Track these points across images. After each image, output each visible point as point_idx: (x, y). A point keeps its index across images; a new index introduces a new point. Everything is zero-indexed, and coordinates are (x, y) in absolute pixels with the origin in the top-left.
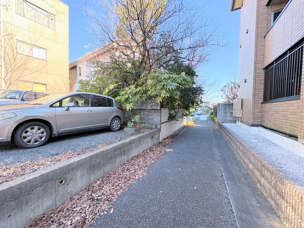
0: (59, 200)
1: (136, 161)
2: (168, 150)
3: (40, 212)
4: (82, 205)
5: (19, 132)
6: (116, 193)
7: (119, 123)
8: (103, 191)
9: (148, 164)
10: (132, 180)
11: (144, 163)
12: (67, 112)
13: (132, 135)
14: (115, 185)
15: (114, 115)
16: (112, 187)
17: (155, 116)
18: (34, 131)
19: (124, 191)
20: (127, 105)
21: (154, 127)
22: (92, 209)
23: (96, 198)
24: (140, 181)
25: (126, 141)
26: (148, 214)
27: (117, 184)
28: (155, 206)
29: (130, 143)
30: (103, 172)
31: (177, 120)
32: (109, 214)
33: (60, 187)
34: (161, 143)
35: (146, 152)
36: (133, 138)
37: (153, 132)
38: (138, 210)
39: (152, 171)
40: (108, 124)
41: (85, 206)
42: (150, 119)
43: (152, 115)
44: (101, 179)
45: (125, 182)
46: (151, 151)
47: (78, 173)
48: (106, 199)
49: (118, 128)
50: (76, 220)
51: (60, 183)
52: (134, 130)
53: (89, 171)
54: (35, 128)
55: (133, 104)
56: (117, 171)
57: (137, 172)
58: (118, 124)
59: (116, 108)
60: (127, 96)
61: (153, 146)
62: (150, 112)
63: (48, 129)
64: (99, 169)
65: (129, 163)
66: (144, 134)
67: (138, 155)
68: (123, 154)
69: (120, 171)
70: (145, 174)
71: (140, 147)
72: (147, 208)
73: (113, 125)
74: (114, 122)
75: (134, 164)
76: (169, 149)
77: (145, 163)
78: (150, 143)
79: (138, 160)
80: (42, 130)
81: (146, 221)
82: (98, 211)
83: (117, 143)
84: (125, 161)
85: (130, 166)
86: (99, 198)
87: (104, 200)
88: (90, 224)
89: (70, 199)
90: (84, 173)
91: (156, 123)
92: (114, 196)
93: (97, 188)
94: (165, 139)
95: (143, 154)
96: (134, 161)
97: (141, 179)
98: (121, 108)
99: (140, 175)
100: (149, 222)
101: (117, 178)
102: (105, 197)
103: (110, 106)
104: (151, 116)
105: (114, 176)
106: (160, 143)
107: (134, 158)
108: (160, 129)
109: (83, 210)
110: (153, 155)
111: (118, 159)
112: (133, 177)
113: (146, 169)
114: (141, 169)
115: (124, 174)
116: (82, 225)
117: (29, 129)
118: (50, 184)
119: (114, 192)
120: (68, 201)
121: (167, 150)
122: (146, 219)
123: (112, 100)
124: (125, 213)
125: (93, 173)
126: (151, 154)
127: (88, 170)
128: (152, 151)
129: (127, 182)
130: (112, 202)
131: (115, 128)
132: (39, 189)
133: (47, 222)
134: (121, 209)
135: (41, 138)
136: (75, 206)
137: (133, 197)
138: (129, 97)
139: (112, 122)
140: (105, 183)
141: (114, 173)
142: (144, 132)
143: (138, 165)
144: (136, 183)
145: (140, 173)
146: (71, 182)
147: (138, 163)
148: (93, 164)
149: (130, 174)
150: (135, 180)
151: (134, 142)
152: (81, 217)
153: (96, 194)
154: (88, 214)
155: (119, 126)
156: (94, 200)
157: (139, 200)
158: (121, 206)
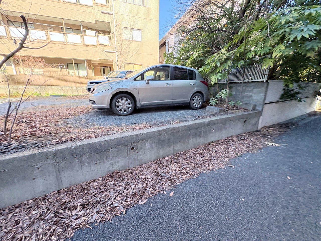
0: (131, 164)
1: (214, 147)
2: (270, 144)
3: (116, 168)
4: (147, 175)
5: (114, 102)
6: (181, 176)
7: (201, 100)
8: (169, 169)
9: (231, 155)
10: (204, 168)
11: (224, 153)
12: (148, 86)
13: (214, 115)
14: (182, 168)
15: (196, 90)
16: (179, 169)
17: (255, 92)
18: (123, 101)
19: (190, 178)
20: (213, 76)
21: (251, 108)
22: (153, 183)
23: (160, 173)
24: (213, 173)
25: (204, 121)
26: (215, 221)
27: (184, 167)
28: (228, 216)
29: (210, 124)
30: (173, 150)
31: (300, 101)
32: (169, 196)
33: (131, 153)
34: (260, 131)
35: (232, 139)
36: (214, 118)
37: (247, 114)
38: (202, 208)
39: (234, 165)
40: (188, 100)
41: (149, 177)
42: (246, 97)
43: (250, 92)
44: (170, 156)
45: (194, 168)
46: (240, 140)
47: (147, 145)
48: (169, 178)
49: (199, 106)
50: (139, 187)
51: (131, 149)
52: (219, 109)
53: (158, 145)
54: (124, 99)
55: (220, 75)
56: (188, 153)
57: (212, 161)
58: (199, 101)
59: (198, 81)
60: (213, 65)
61: (245, 133)
62: (248, 86)
63: (133, 101)
64: (169, 146)
65: (205, 147)
66: (233, 115)
67: (219, 141)
68: (199, 136)
69: (192, 153)
70: (223, 167)
71: (224, 131)
72: (215, 212)
73: (193, 102)
74: (194, 98)
75: (211, 150)
76: (273, 142)
77: (226, 153)
78: (240, 128)
79: (218, 147)
80: (129, 101)
81: (209, 229)
82: (159, 187)
83: (192, 121)
84: (201, 144)
85: (206, 151)
86: (163, 174)
87: (168, 179)
88: (149, 197)
89: (140, 165)
90: (153, 146)
91: (256, 103)
92: (178, 179)
93: (164, 164)
94: (268, 127)
95: (227, 141)
96: (212, 147)
97: (215, 171)
98: (205, 82)
99: (216, 165)
100: (213, 233)
101: (187, 161)
102: (169, 176)
103: (191, 79)
104: (248, 93)
105: (184, 157)
106: (257, 131)
107: (213, 143)
108: (260, 111)
109: (147, 180)
110: (241, 145)
111: (191, 139)
112: (205, 165)
113: (226, 160)
114: (219, 158)
115: (195, 158)
116: (141, 194)
117: (120, 100)
118: (123, 147)
119: (179, 175)
120: (138, 167)
121: (268, 143)
122: (210, 226)
123: (195, 72)
124: (185, 204)
125: (162, 148)
126: (239, 144)
127: (156, 144)
128: (242, 140)
129: (197, 168)
130: (175, 185)
131: (196, 106)
132: (114, 149)
133: (120, 178)
134: (182, 197)
135: (129, 108)
136: (142, 174)
137: (200, 189)
138: (216, 66)
139: (192, 99)
140: (173, 162)
141: (185, 154)
142: (233, 113)
143: (216, 152)
144: (207, 173)
145: (217, 163)
146: (141, 151)
147: (217, 150)
148: (162, 140)
149: (203, 160)
150: (208, 170)
151: (214, 124)
152: (143, 187)
153: (161, 169)
154: (149, 186)
155: (201, 103)
156: (158, 175)
157: (206, 196)
158: (182, 193)
